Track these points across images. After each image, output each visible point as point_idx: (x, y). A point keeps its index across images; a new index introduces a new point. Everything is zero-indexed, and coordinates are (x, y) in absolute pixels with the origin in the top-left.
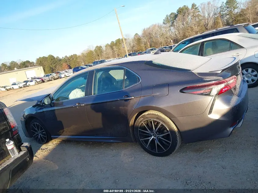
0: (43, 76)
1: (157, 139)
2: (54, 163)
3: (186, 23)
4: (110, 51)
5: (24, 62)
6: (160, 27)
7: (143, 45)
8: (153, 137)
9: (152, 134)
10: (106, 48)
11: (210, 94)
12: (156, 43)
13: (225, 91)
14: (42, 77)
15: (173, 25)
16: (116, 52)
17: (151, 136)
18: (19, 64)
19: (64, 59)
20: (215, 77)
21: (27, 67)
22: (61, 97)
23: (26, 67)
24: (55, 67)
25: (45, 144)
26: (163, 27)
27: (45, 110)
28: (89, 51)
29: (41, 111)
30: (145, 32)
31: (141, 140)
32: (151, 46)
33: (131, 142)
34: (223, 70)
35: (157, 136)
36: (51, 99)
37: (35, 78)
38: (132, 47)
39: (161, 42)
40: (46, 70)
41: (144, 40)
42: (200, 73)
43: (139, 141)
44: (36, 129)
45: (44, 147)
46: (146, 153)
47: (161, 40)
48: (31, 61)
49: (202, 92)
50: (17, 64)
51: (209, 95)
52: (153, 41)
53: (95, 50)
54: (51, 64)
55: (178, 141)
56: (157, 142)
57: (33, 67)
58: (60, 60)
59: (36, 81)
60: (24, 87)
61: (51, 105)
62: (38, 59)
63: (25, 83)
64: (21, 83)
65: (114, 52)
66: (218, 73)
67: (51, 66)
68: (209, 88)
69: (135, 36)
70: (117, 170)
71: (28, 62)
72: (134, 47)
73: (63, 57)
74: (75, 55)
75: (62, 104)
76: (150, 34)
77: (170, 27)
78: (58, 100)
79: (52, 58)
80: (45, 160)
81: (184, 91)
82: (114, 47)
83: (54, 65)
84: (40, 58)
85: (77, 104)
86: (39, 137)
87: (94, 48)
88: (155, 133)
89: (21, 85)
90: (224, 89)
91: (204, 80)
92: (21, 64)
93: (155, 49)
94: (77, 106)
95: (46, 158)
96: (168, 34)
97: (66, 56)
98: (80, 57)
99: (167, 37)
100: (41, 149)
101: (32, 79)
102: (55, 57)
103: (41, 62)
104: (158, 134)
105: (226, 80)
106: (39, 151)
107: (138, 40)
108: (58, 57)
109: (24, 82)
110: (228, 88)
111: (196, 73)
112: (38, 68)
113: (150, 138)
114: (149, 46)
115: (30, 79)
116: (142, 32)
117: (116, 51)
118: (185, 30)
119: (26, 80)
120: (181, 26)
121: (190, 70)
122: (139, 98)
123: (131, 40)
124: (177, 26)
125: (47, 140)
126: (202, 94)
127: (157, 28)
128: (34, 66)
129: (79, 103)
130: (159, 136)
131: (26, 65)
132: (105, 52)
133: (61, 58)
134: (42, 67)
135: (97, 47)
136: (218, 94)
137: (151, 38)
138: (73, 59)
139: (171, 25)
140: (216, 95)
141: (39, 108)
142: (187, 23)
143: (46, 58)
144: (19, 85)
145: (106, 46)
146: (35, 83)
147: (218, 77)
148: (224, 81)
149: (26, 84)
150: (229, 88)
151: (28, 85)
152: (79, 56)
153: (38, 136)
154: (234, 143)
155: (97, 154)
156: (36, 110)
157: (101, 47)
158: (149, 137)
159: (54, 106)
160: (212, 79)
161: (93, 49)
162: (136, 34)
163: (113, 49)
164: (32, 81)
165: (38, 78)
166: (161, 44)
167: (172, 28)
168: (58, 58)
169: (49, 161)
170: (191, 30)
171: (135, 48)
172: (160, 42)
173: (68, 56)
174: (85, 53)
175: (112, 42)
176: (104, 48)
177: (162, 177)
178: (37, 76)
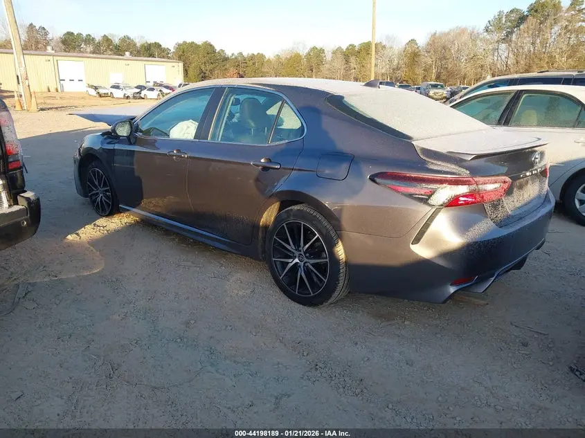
0: (178, 85)
1: (302, 267)
2: (102, 256)
3: (540, 42)
4: (339, 64)
5: (150, 45)
6: (474, 37)
7: (419, 71)
8: (297, 260)
9: (297, 253)
10: (332, 57)
11: (427, 200)
12: (451, 74)
13: (467, 203)
14: (175, 87)
15: (506, 39)
16: (353, 71)
17: (294, 258)
18: (138, 45)
19: (236, 58)
20: (453, 166)
21: (153, 57)
22: (155, 128)
23: (151, 55)
24: (211, 71)
25: (107, 216)
26: (481, 40)
27: (117, 147)
28: (293, 55)
29: (110, 147)
30: (433, 41)
31: (274, 259)
32: (438, 78)
33: (257, 259)
34: (479, 157)
35: (306, 260)
36: (131, 128)
37: (161, 85)
38: (394, 70)
39: (465, 75)
40: (191, 72)
41: (427, 60)
42: (427, 150)
43: (271, 261)
44: (97, 183)
45: (102, 221)
46: (278, 290)
47: (466, 68)
48: (163, 46)
49: (412, 190)
50: (135, 45)
51: (425, 201)
52: (447, 68)
53: (309, 54)
54: (205, 63)
55: (340, 282)
56: (301, 273)
57: (163, 60)
58: (226, 59)
59: (160, 91)
60: (135, 98)
61: (130, 140)
62: (179, 45)
63: (138, 90)
64: (130, 87)
65: (348, 69)
66: (465, 161)
67: (203, 67)
68: (429, 187)
69: (407, 44)
70: (206, 303)
71: (158, 46)
72: (398, 69)
73: (233, 54)
74: (261, 56)
75: (152, 144)
76: (444, 48)
77: (498, 42)
78: (147, 132)
79: (209, 49)
80: (89, 246)
81: (378, 180)
82: (352, 59)
83: (209, 67)
84: (185, 43)
85: (175, 152)
86: (99, 199)
87: (306, 51)
88: (302, 253)
89: (130, 92)
90: (461, 199)
91: (427, 168)
92: (142, 46)
93: (442, 86)
94: (173, 156)
95: (94, 243)
96: (489, 60)
97: (241, 54)
98: (271, 62)
99: (482, 66)
100: (95, 224)
101: (154, 85)
102: (218, 49)
103: (186, 53)
104: (307, 257)
105: (476, 179)
106: (89, 227)
107: (413, 55)
108: (223, 51)
109: (137, 87)
110: (475, 198)
111: (418, 146)
112: (174, 64)
113: (291, 260)
114: (434, 77)
115: (151, 85)
116: (428, 40)
117: (355, 69)
118: (533, 59)
119: (143, 83)
120: (528, 47)
121: (410, 138)
122: (288, 171)
123: (396, 52)
124: (517, 44)
125: (111, 210)
126: (411, 196)
127: (465, 38)
128: (169, 58)
129: (178, 151)
130: (307, 260)
131: (151, 51)
132: (327, 66)
133: (230, 55)
134: (181, 65)
135: (314, 48)
136: (446, 207)
137: (445, 58)
138: (254, 64)
139: (504, 39)
140: (442, 205)
141: (109, 140)
142: (544, 43)
143: (197, 46)
144: (124, 92)
145: (334, 53)
146: (159, 95)
147: (460, 169)
148: (470, 181)
149: (140, 93)
150: (479, 199)
151: (142, 95)
152: (269, 59)
153: (96, 198)
154: (466, 325)
155: (189, 264)
156: (102, 143)
157: (322, 51)
158: (290, 257)
159: (134, 144)
160: (444, 169)
161: (303, 52)
162: (413, 41)
163: (347, 62)
164: (152, 89)
165: (167, 87)
166: (464, 78)
167: (503, 46)
168: (222, 54)
169: (94, 250)
170: (548, 62)
171: (400, 74)
172: (463, 73)
173: (245, 54)
174: (283, 56)
175: (350, 45)
176: (329, 57)
177: (278, 341)
178: (165, 82)
